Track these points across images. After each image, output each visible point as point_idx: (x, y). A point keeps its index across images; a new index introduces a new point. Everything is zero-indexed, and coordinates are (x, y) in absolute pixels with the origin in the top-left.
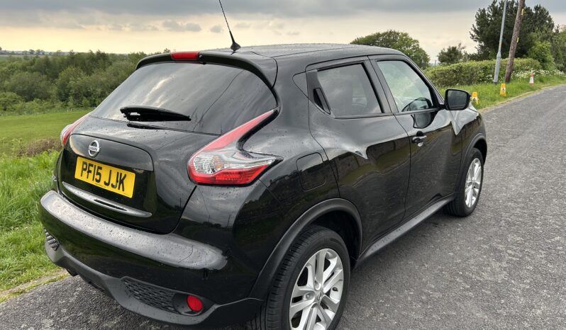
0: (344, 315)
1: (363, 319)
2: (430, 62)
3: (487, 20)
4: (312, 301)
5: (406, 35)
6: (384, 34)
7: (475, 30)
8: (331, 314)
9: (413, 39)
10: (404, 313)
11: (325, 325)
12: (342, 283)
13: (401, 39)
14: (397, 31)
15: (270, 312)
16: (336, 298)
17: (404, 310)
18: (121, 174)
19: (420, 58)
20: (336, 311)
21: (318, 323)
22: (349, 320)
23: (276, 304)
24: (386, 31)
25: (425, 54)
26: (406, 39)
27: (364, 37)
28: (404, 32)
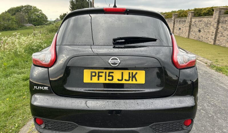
2: (48, 19)
3: (74, 3)
5: (35, 7)
6: (25, 6)
7: (71, 7)
9: (39, 9)
13: (34, 9)
14: (31, 5)
18: (132, 73)
19: (43, 18)
24: (26, 5)
25: (45, 16)
26: (36, 9)
27: (15, 7)
28: (34, 6)
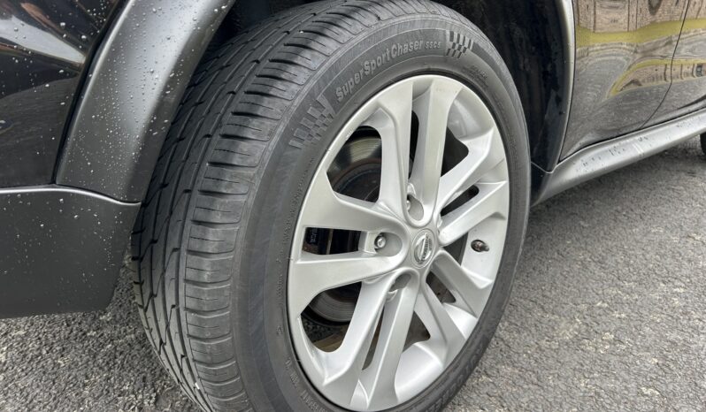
0: (499, 333)
1: (555, 345)
4: (393, 263)
8: (463, 321)
10: (673, 336)
11: (444, 353)
12: (502, 226)
15: (191, 274)
16: (480, 270)
17: (672, 329)
20: (479, 312)
21: (418, 344)
22: (515, 347)
23: (213, 235)
